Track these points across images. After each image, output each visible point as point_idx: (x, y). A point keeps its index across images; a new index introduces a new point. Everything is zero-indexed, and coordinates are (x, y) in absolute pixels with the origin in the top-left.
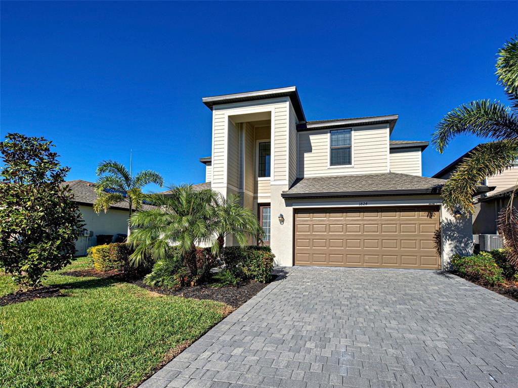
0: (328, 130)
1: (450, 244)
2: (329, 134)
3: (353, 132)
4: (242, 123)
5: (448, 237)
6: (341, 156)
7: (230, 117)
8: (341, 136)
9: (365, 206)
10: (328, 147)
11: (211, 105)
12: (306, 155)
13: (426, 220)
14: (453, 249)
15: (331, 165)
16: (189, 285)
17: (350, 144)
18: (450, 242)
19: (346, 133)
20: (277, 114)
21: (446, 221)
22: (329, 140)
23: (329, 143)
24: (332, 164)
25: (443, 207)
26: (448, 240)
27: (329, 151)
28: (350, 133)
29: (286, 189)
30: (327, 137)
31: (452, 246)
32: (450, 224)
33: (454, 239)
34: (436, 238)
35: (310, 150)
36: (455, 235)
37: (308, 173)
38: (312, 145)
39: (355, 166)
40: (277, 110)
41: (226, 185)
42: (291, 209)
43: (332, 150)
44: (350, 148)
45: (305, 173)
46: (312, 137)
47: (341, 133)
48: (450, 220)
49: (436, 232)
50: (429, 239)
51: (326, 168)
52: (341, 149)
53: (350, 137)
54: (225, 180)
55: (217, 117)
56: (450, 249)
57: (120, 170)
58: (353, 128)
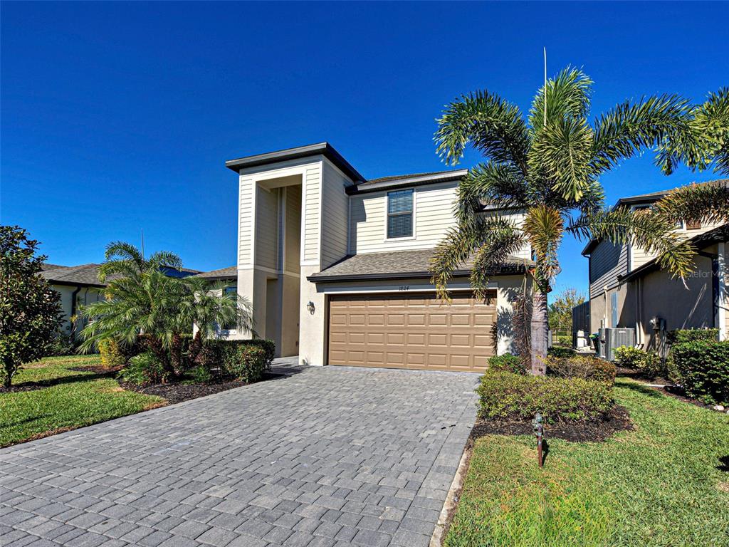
0: (386, 192)
1: (507, 340)
2: (386, 198)
3: (415, 193)
4: (281, 188)
5: (503, 332)
6: (400, 225)
7: (258, 183)
8: (401, 199)
9: (406, 291)
10: (385, 214)
11: (238, 169)
12: (359, 225)
13: (482, 308)
14: (510, 347)
15: (388, 238)
16: (159, 381)
17: (412, 209)
18: (505, 338)
19: (406, 195)
20: (309, 177)
21: (501, 311)
22: (386, 205)
23: (385, 209)
24: (389, 236)
25: (499, 292)
26: (504, 335)
27: (385, 219)
28: (412, 195)
29: (317, 270)
30: (383, 201)
31: (508, 343)
32: (506, 314)
33: (511, 334)
34: (493, 333)
35: (363, 219)
36: (512, 329)
37: (362, 248)
38: (367, 212)
39: (418, 238)
40: (309, 172)
41: (252, 266)
42: (322, 295)
43: (389, 217)
44: (411, 215)
45: (358, 248)
46: (366, 202)
47: (400, 196)
48: (506, 309)
49: (493, 324)
50: (485, 333)
51: (382, 241)
52: (402, 215)
53: (412, 200)
54: (252, 261)
55: (244, 183)
56: (506, 347)
57: (131, 252)
58: (415, 188)
